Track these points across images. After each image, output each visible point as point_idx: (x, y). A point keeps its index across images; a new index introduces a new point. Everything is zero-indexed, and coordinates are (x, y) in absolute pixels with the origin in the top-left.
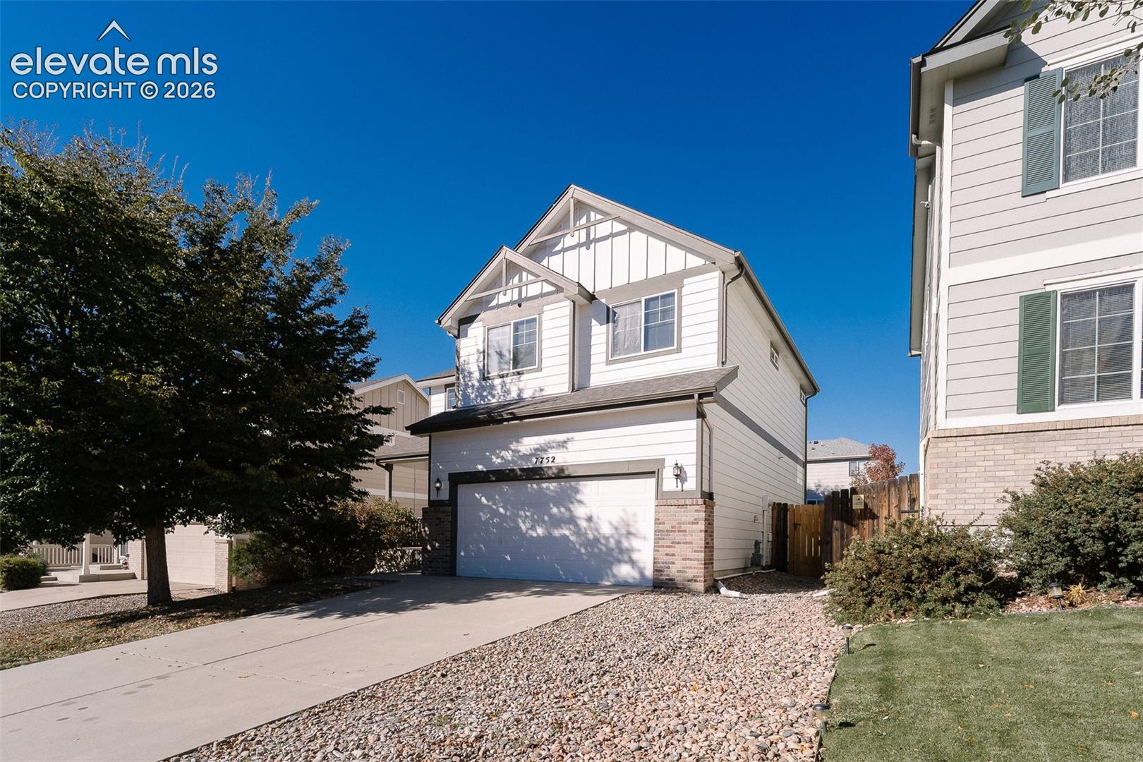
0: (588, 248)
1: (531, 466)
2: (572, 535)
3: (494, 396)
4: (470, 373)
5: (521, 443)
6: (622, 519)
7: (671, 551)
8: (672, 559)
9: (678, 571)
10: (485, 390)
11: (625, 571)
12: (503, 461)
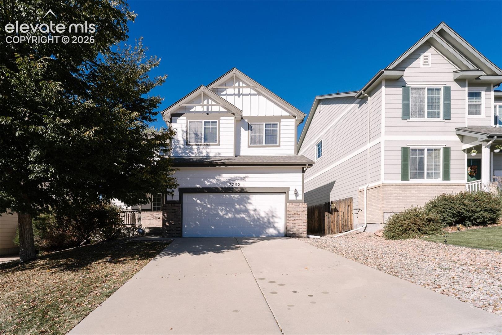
0: (239, 97)
1: (227, 187)
2: (247, 217)
3: (193, 153)
4: (178, 141)
5: (221, 176)
6: (270, 210)
7: (294, 222)
8: (294, 225)
9: (297, 230)
10: (187, 150)
11: (271, 231)
12: (212, 184)
